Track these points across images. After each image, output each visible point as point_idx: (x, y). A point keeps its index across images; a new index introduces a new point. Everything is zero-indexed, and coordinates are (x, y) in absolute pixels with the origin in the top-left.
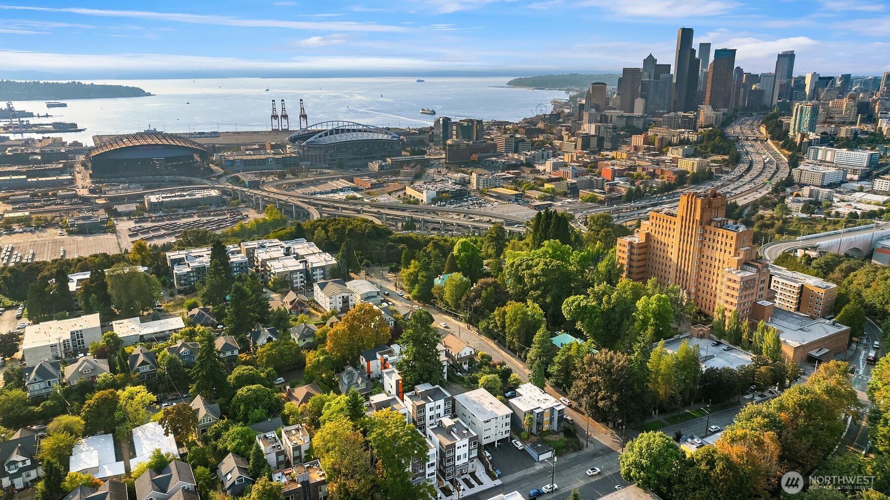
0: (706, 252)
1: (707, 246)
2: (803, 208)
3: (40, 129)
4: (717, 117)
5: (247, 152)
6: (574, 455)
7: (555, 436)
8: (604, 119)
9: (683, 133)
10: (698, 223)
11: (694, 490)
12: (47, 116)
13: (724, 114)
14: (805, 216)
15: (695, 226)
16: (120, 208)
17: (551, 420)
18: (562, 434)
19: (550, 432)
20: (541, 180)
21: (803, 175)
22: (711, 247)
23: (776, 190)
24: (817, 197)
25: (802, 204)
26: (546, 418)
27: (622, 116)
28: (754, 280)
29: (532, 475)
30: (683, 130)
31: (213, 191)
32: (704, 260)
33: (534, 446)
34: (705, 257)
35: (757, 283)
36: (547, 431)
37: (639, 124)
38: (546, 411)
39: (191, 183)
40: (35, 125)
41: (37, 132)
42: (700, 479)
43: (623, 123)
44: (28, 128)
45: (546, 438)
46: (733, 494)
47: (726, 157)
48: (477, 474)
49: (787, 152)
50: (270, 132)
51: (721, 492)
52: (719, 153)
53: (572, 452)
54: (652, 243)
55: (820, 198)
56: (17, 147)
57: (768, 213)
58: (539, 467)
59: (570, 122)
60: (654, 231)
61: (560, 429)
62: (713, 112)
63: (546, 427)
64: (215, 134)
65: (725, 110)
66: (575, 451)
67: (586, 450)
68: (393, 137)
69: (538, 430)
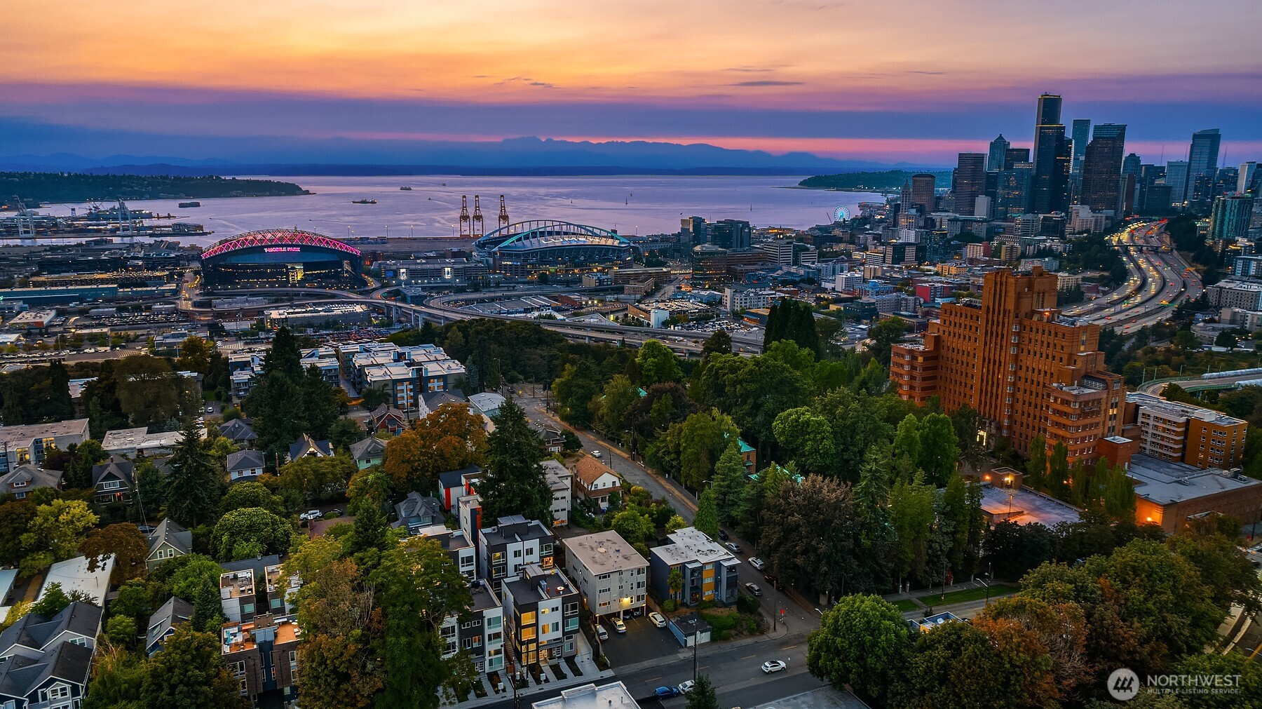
0: (1024, 361)
1: (1025, 351)
2: (1218, 338)
3: (154, 232)
4: (1096, 221)
5: (418, 261)
6: (750, 641)
7: (722, 609)
8: (930, 224)
9: (1044, 241)
10: (1012, 315)
11: (923, 691)
12: (169, 217)
13: (1107, 218)
14: (1223, 349)
15: (1006, 320)
16: (229, 326)
17: (717, 583)
18: (734, 608)
19: (713, 603)
20: (827, 300)
21: (1224, 295)
22: (1032, 353)
23: (1177, 315)
24: (1244, 323)
25: (1217, 334)
26: (708, 580)
27: (956, 220)
28: (1099, 401)
29: (670, 667)
30: (1045, 238)
31: (358, 306)
32: (1022, 374)
33: (682, 622)
34: (1024, 368)
35: (1103, 407)
36: (710, 602)
37: (981, 230)
38: (708, 567)
39: (334, 296)
40: (150, 228)
41: (151, 235)
42: (932, 672)
43: (957, 230)
44: (140, 230)
45: (705, 612)
46: (988, 701)
47: (1106, 274)
48: (577, 660)
49: (1200, 267)
50: (458, 238)
51: (967, 696)
52: (1096, 269)
53: (746, 637)
54: (944, 352)
55: (1248, 326)
56: (117, 251)
57: (1162, 346)
58: (683, 655)
59: (881, 228)
60: (947, 333)
61: (732, 600)
62: (1092, 214)
63: (708, 594)
64: (383, 241)
65: (1111, 212)
66: (752, 633)
67: (772, 635)
68: (620, 243)
69: (692, 599)
